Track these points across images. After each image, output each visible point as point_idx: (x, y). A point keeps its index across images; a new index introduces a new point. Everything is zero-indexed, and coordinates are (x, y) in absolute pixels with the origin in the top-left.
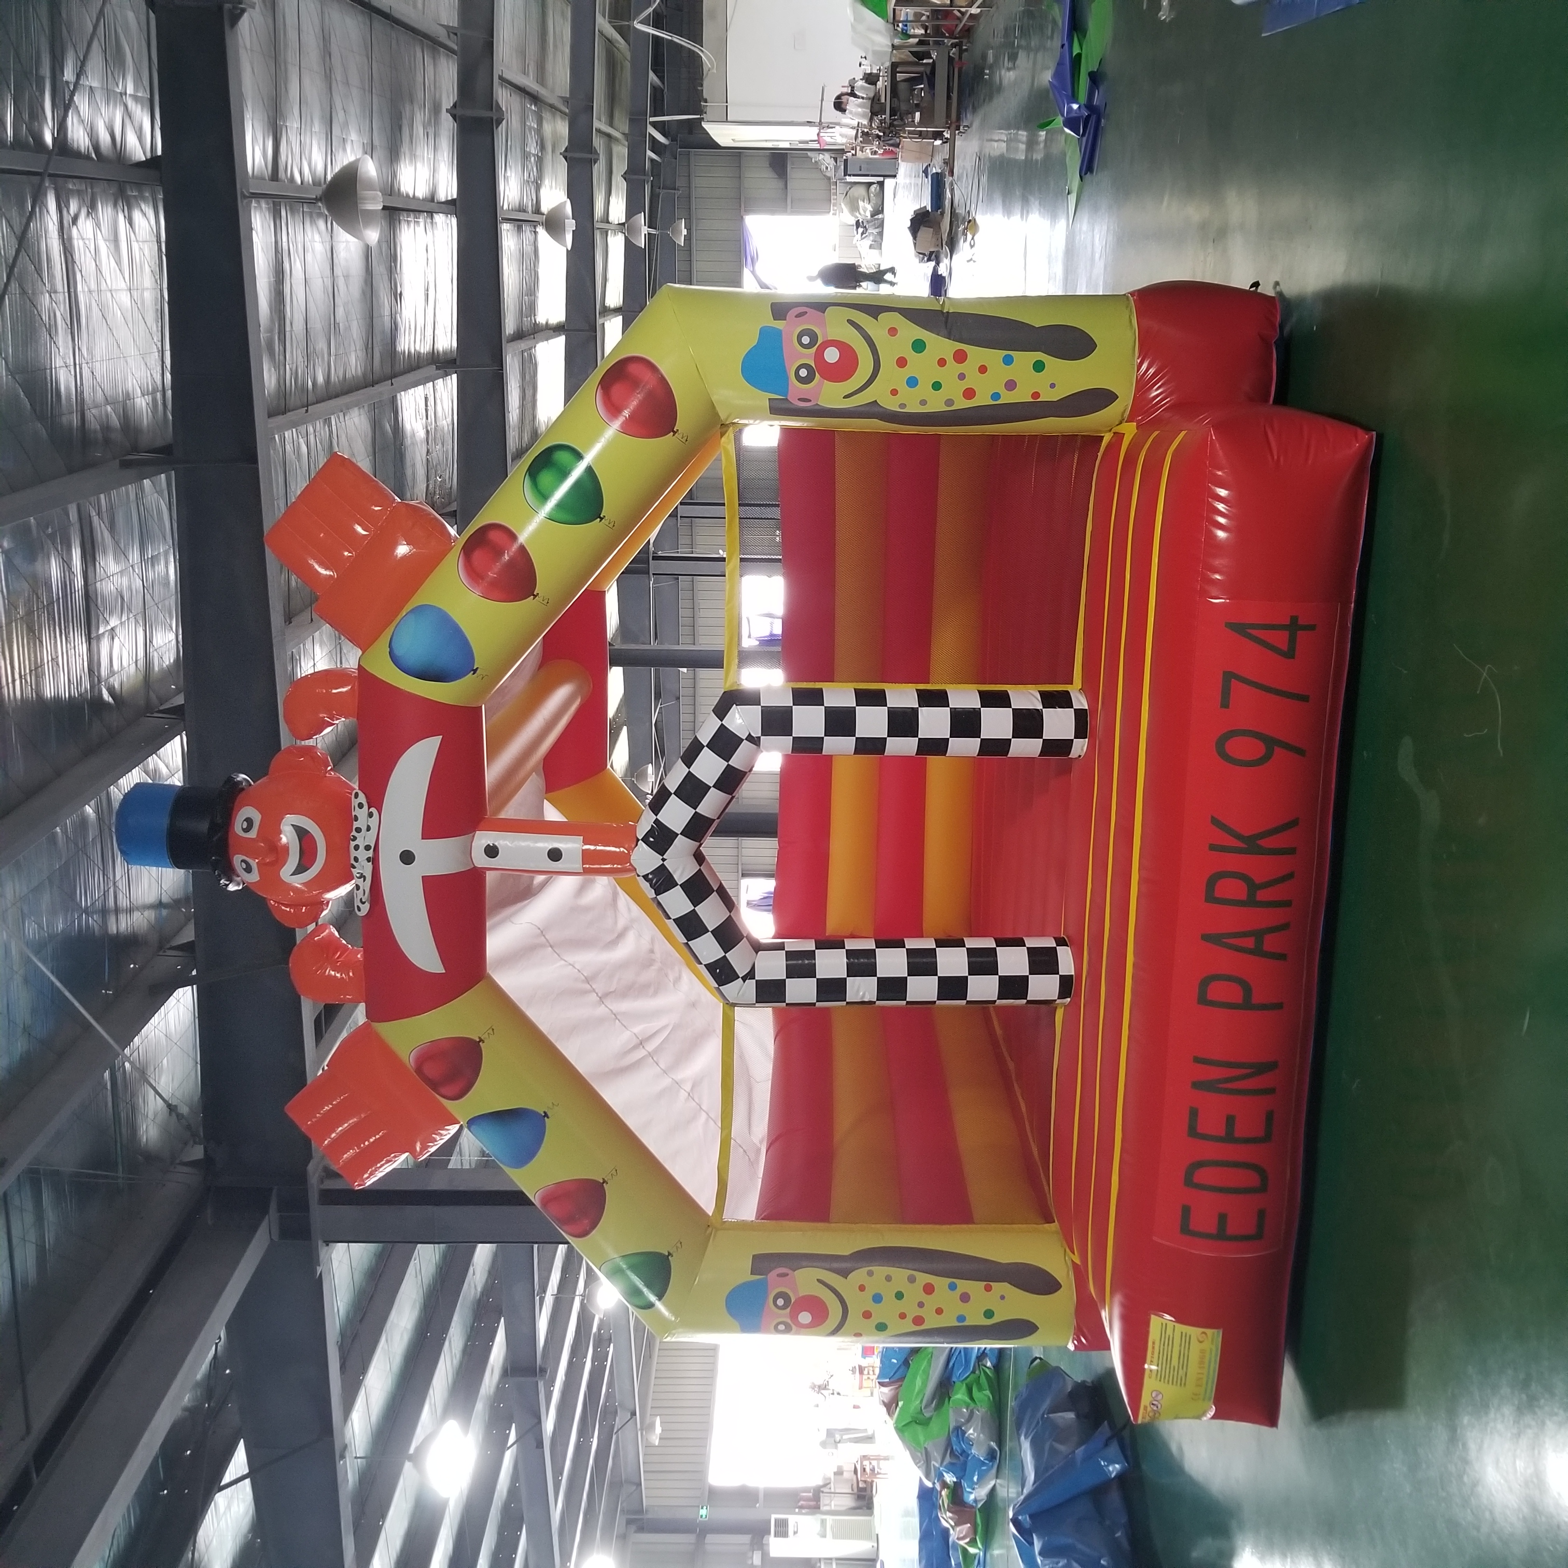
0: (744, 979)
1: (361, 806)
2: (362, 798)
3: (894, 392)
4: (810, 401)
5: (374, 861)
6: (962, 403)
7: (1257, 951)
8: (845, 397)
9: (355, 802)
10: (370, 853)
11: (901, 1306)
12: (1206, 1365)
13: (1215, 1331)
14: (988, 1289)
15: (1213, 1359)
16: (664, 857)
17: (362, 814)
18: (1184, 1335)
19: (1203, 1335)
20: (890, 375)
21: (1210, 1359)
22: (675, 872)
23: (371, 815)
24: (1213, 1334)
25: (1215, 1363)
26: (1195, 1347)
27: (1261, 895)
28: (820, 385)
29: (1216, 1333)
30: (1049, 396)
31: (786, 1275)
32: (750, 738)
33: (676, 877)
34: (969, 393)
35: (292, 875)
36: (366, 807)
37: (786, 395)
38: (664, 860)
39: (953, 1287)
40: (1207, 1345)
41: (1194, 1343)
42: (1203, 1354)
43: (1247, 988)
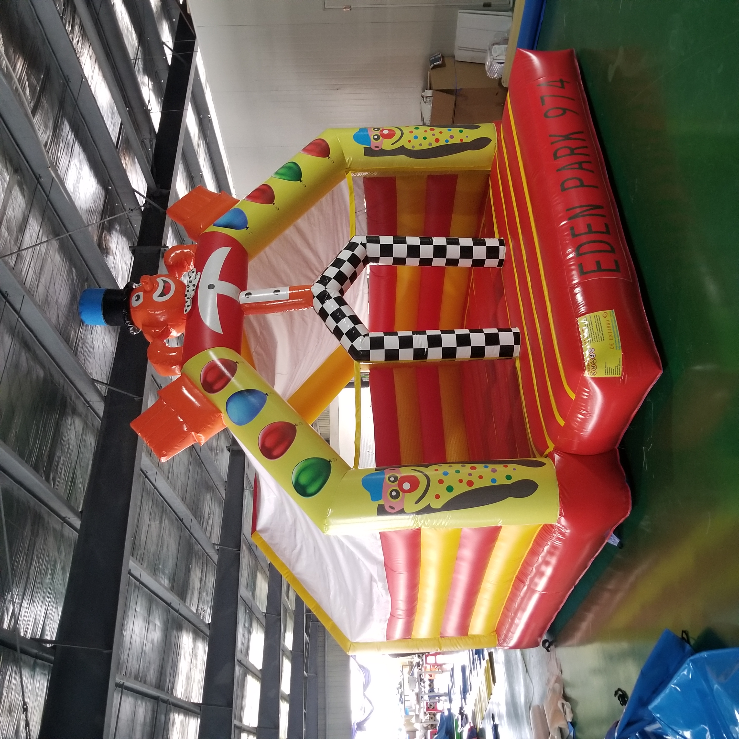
0: (364, 336)
3: (410, 141)
4: (379, 147)
6: (435, 145)
7: (581, 168)
8: (392, 144)
10: (194, 287)
11: (459, 476)
12: (611, 328)
13: (611, 311)
14: (506, 466)
15: (614, 325)
16: (326, 287)
18: (596, 317)
19: (605, 314)
20: (407, 136)
21: (613, 324)
22: (331, 293)
24: (610, 312)
25: (616, 327)
26: (603, 320)
27: (576, 151)
28: (382, 141)
29: (611, 312)
30: (466, 140)
31: (395, 469)
32: (361, 244)
33: (331, 295)
34: (437, 140)
35: (158, 297)
37: (370, 145)
38: (325, 288)
39: (486, 467)
40: (609, 318)
41: (602, 319)
42: (608, 321)
43: (580, 180)
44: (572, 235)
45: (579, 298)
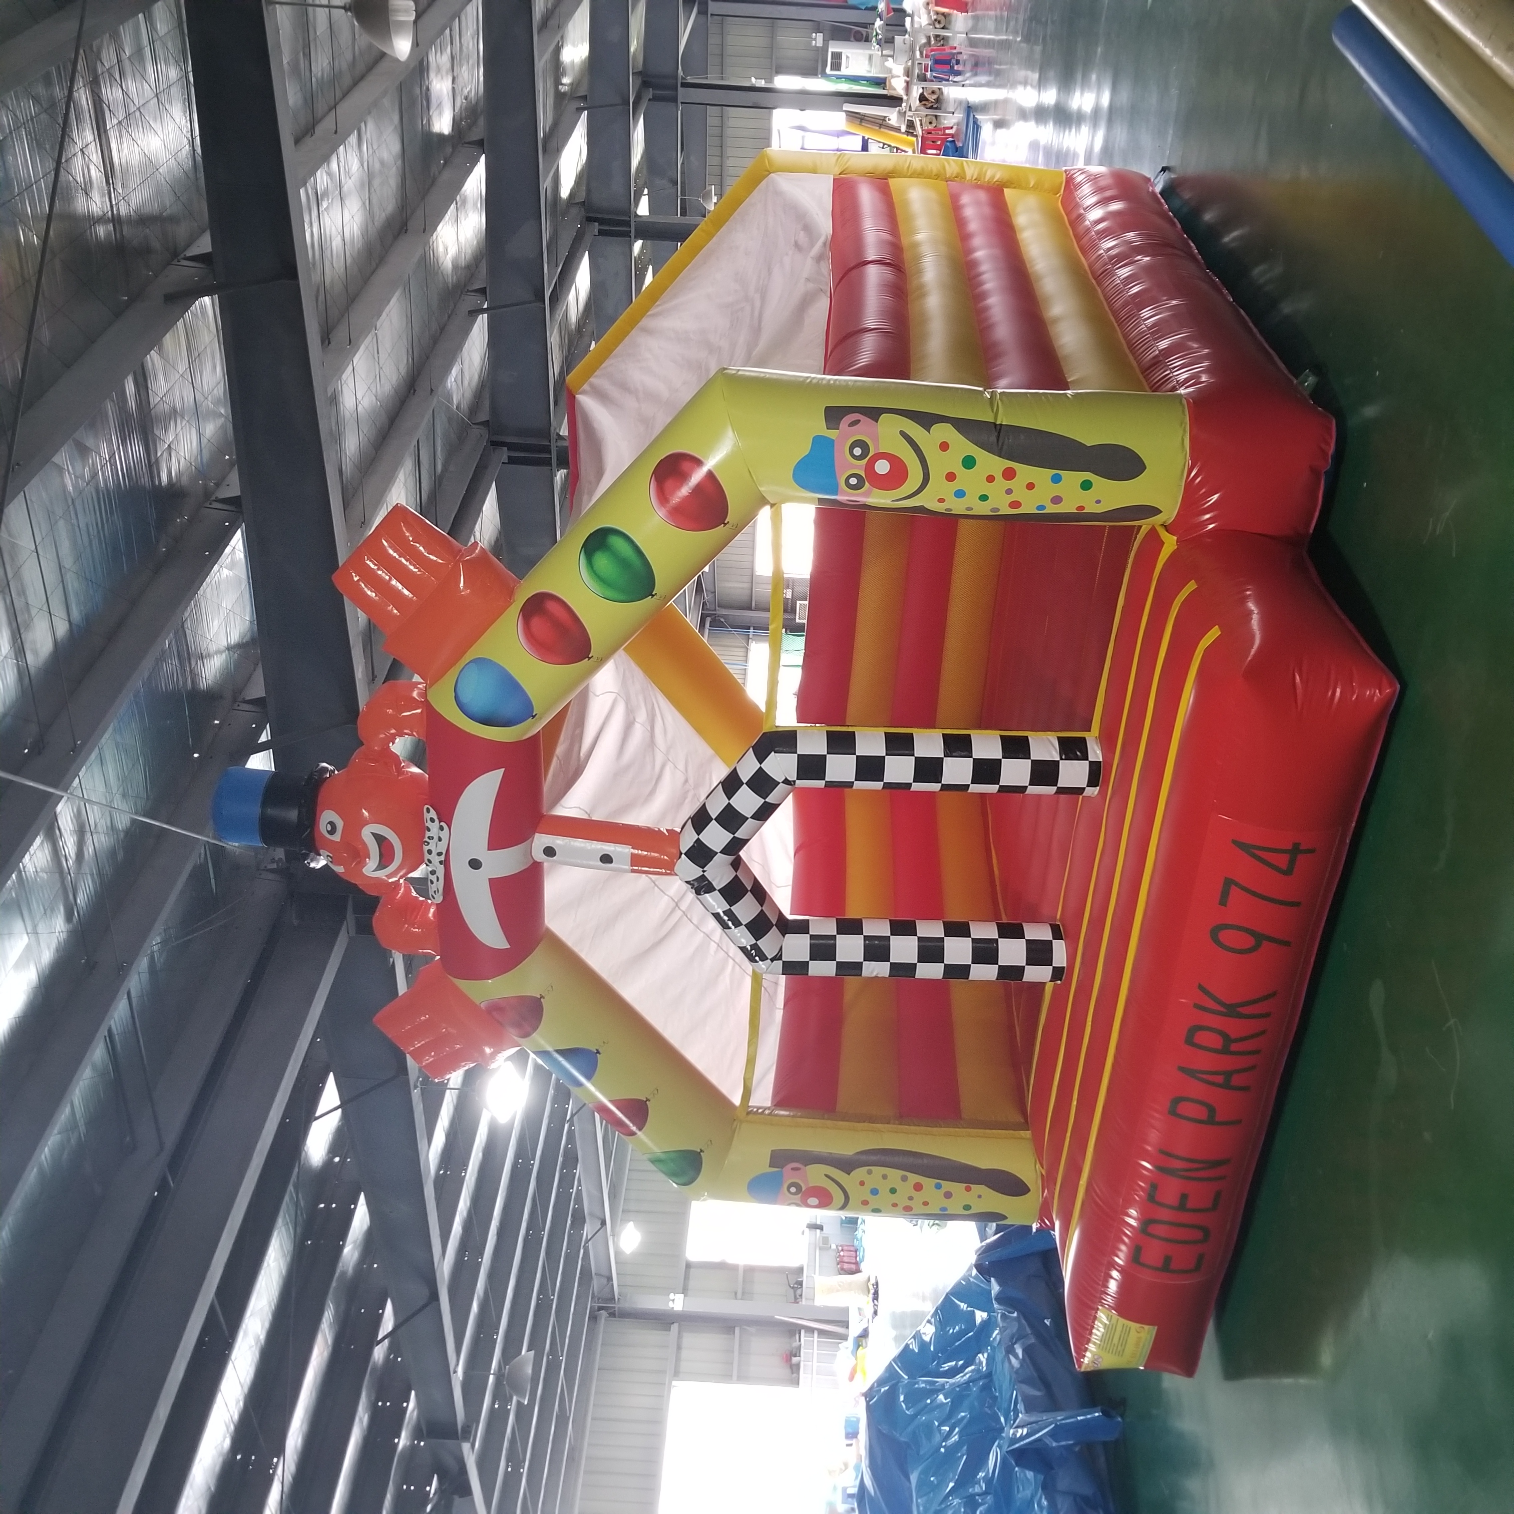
0: (772, 960)
1: (432, 820)
2: (433, 814)
3: (941, 500)
4: (858, 502)
5: (446, 863)
6: (1008, 510)
7: (1226, 1086)
8: (895, 500)
9: (427, 816)
10: (442, 858)
11: (894, 1198)
12: (1141, 1347)
13: (1151, 1327)
14: (968, 1189)
15: (1147, 1344)
16: (705, 869)
17: (434, 827)
18: (1127, 1325)
19: (1141, 1328)
20: (939, 487)
21: (1144, 1344)
22: (714, 879)
23: (442, 828)
24: (1149, 1329)
25: (1148, 1347)
26: (1134, 1335)
27: (1234, 1047)
28: (870, 491)
29: (1151, 1329)
30: (1094, 509)
31: (798, 1169)
32: (786, 782)
33: (714, 883)
34: (1015, 504)
36: (437, 821)
37: (835, 496)
38: (704, 871)
39: (938, 1187)
40: (1143, 1334)
41: (1133, 1332)
42: (1139, 1338)
43: (1212, 1110)
44: (1149, 1195)
45: (1113, 1286)
